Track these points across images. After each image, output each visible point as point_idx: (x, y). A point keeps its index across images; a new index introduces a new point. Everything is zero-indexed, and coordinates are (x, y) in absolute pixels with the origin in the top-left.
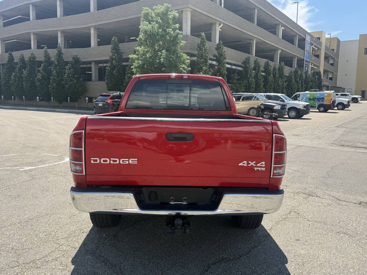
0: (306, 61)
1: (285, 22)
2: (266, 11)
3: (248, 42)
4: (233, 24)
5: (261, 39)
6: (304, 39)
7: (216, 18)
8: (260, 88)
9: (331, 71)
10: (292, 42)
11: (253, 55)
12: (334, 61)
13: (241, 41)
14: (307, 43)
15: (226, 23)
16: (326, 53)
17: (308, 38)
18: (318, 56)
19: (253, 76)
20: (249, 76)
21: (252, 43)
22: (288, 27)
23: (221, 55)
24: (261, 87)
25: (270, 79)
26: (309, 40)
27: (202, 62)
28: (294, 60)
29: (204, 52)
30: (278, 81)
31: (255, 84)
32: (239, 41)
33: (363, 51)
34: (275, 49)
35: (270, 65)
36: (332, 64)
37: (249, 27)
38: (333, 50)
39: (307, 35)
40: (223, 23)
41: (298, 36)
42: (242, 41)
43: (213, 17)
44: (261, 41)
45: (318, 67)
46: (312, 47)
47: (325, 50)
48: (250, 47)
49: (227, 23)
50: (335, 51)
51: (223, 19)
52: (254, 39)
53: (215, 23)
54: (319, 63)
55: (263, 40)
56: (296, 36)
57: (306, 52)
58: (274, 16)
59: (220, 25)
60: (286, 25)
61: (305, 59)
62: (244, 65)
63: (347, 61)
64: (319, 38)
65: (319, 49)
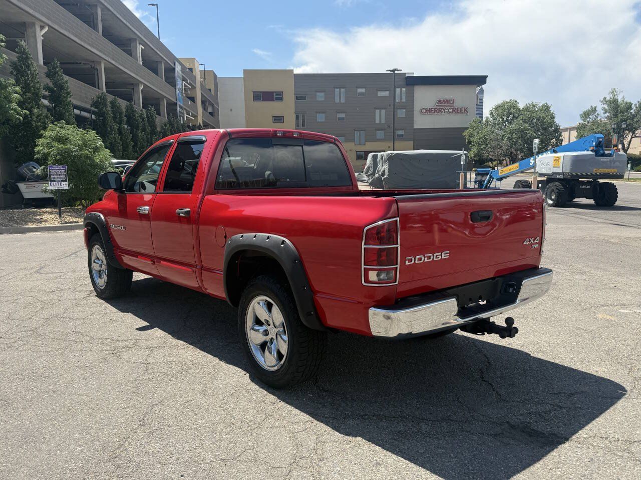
0: (180, 107)
1: (145, 37)
2: (115, 13)
3: (91, 65)
4: (66, 31)
5: (113, 62)
6: (173, 70)
7: (37, 15)
8: (128, 151)
9: (211, 125)
10: (155, 71)
11: (103, 90)
12: (213, 109)
13: (77, 63)
14: (178, 76)
15: (53, 26)
16: (202, 95)
17: (178, 68)
18: (192, 99)
19: (116, 130)
20: (109, 129)
21: (98, 68)
22: (150, 46)
23: (61, 87)
24: (130, 150)
25: (139, 135)
26: (180, 72)
27: (29, 98)
28: (161, 103)
29: (30, 79)
30: (151, 139)
31: (121, 144)
32: (74, 63)
33: (251, 96)
34: (133, 83)
35: (136, 111)
36: (211, 114)
37: (92, 39)
38: (210, 90)
39: (177, 63)
40: (49, 26)
41: (164, 63)
42: (80, 63)
43: (31, 11)
44: (113, 66)
45: (195, 116)
46: (184, 84)
47: (201, 90)
48: (94, 74)
49: (56, 27)
50: (213, 92)
51: (48, 18)
52: (101, 62)
53: (33, 24)
54: (197, 112)
55: (118, 66)
56: (161, 62)
57: (178, 92)
58: (128, 24)
59: (42, 28)
60: (146, 43)
61: (178, 103)
62: (96, 110)
63: (231, 110)
64: (191, 69)
65: (194, 88)
